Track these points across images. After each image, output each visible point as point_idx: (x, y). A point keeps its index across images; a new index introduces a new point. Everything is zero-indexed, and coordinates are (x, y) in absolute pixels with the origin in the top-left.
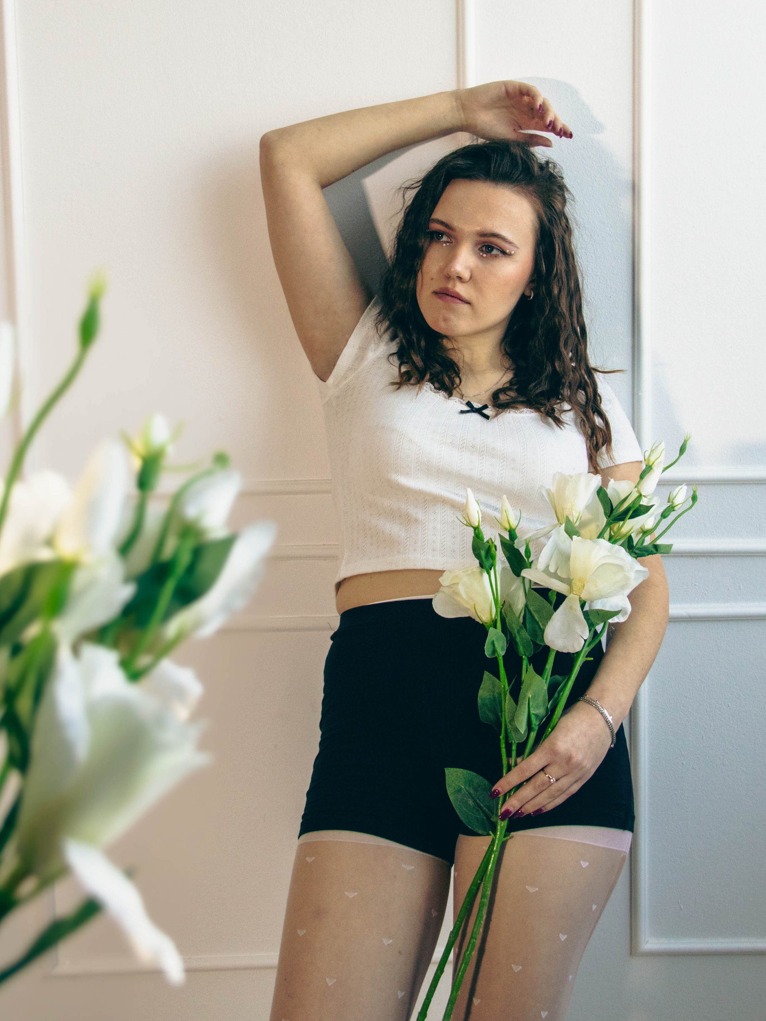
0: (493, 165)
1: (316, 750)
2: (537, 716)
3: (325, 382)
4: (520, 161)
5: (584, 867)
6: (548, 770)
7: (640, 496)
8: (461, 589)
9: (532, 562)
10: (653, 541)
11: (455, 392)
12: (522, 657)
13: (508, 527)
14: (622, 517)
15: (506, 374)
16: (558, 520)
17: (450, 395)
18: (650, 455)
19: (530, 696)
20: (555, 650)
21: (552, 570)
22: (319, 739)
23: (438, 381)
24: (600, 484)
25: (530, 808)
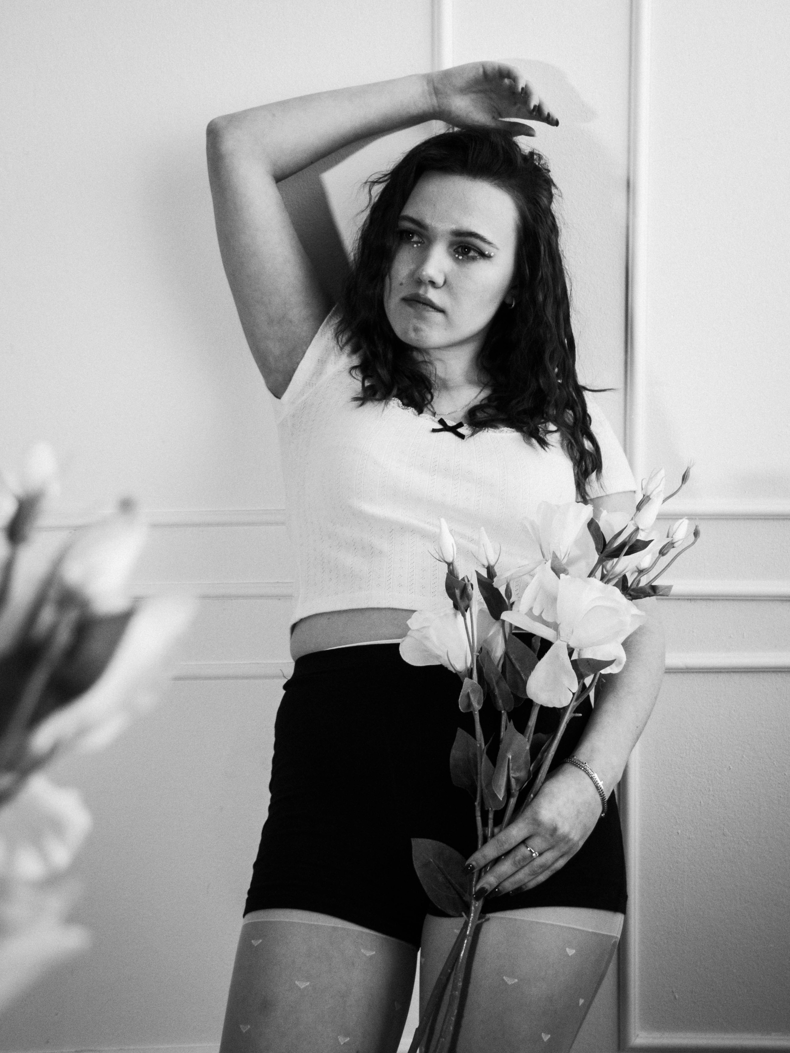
0: (470, 155)
2: (517, 779)
3: (279, 398)
4: (501, 151)
5: (570, 955)
6: (530, 842)
7: (637, 529)
8: (432, 633)
9: (513, 603)
10: (650, 582)
11: (425, 409)
12: (501, 712)
13: (486, 563)
14: (616, 553)
15: (484, 390)
16: (544, 556)
17: (420, 411)
18: (648, 484)
19: (510, 757)
20: (539, 705)
21: (536, 612)
23: (407, 397)
25: (509, 886)
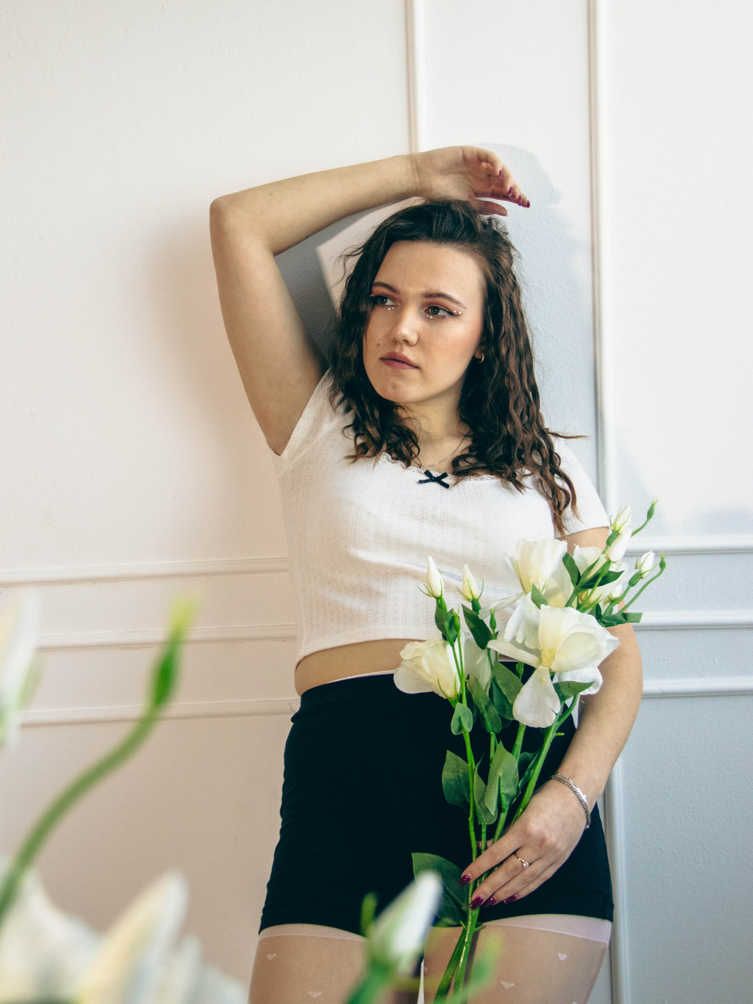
0: (435, 225)
1: (276, 838)
2: (507, 796)
3: (279, 455)
4: (462, 219)
5: (562, 960)
6: (519, 853)
7: (609, 562)
8: (424, 662)
9: (497, 633)
10: (621, 610)
11: (413, 462)
12: (490, 733)
13: (470, 597)
14: (591, 584)
15: (463, 441)
16: (524, 589)
17: (408, 464)
18: (616, 520)
19: (501, 775)
20: (525, 725)
21: (519, 640)
22: (280, 827)
23: (396, 452)
24: (566, 551)
25: (502, 896)
